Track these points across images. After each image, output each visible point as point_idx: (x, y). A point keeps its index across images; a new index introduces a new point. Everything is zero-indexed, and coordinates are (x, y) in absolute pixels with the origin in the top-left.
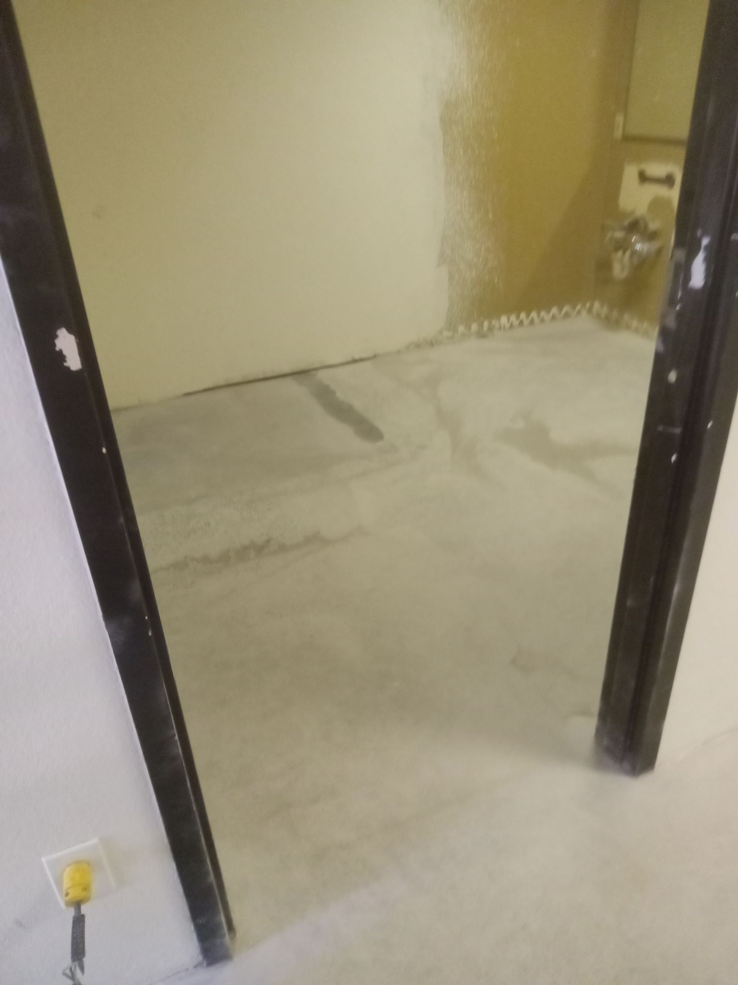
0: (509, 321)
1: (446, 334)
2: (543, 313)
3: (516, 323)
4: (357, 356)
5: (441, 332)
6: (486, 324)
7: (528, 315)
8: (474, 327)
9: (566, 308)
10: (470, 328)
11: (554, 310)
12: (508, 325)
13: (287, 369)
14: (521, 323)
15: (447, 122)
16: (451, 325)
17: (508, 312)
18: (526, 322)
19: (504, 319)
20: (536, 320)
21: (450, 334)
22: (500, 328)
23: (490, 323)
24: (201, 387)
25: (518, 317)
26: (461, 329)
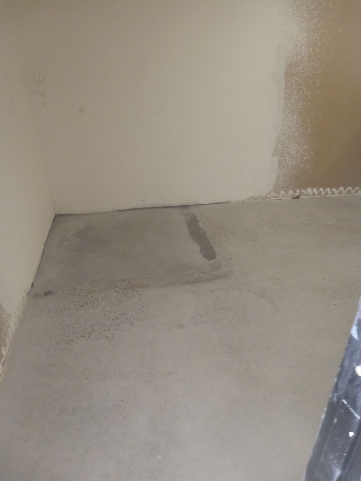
0: (312, 191)
1: (273, 194)
2: (334, 190)
3: (317, 193)
4: (218, 201)
5: (269, 193)
6: (298, 191)
7: (324, 190)
8: (291, 192)
9: (349, 188)
10: (287, 193)
11: (342, 189)
12: (311, 194)
13: (177, 203)
14: (320, 193)
15: (289, 74)
16: (276, 190)
17: (312, 186)
18: (323, 193)
19: (309, 190)
20: (330, 193)
21: (275, 195)
22: (306, 195)
23: (301, 190)
24: (128, 208)
25: (318, 190)
26: (282, 192)
